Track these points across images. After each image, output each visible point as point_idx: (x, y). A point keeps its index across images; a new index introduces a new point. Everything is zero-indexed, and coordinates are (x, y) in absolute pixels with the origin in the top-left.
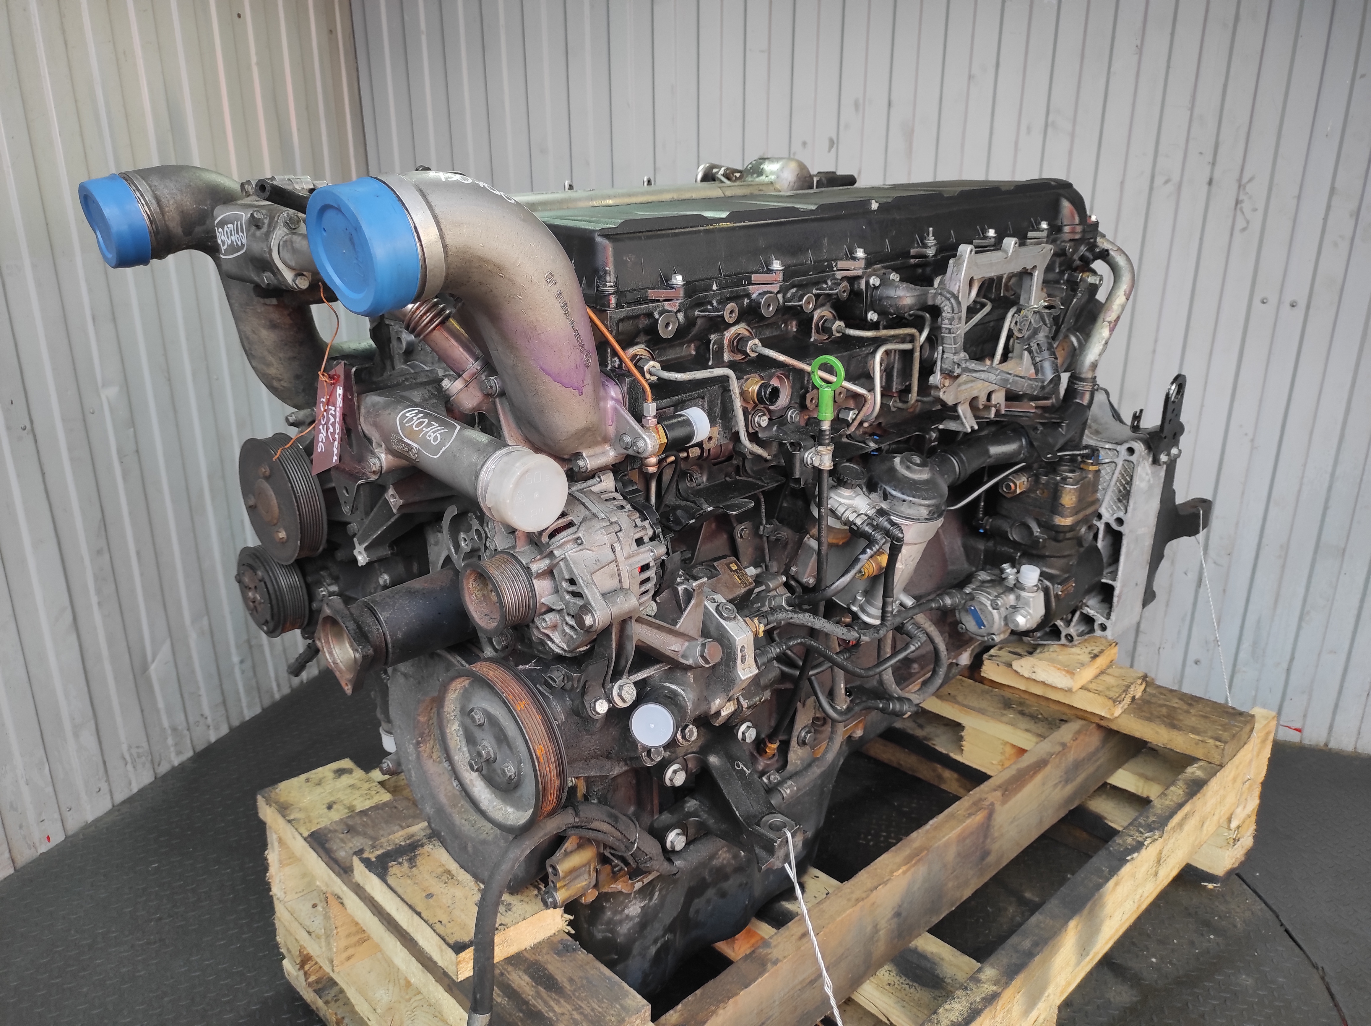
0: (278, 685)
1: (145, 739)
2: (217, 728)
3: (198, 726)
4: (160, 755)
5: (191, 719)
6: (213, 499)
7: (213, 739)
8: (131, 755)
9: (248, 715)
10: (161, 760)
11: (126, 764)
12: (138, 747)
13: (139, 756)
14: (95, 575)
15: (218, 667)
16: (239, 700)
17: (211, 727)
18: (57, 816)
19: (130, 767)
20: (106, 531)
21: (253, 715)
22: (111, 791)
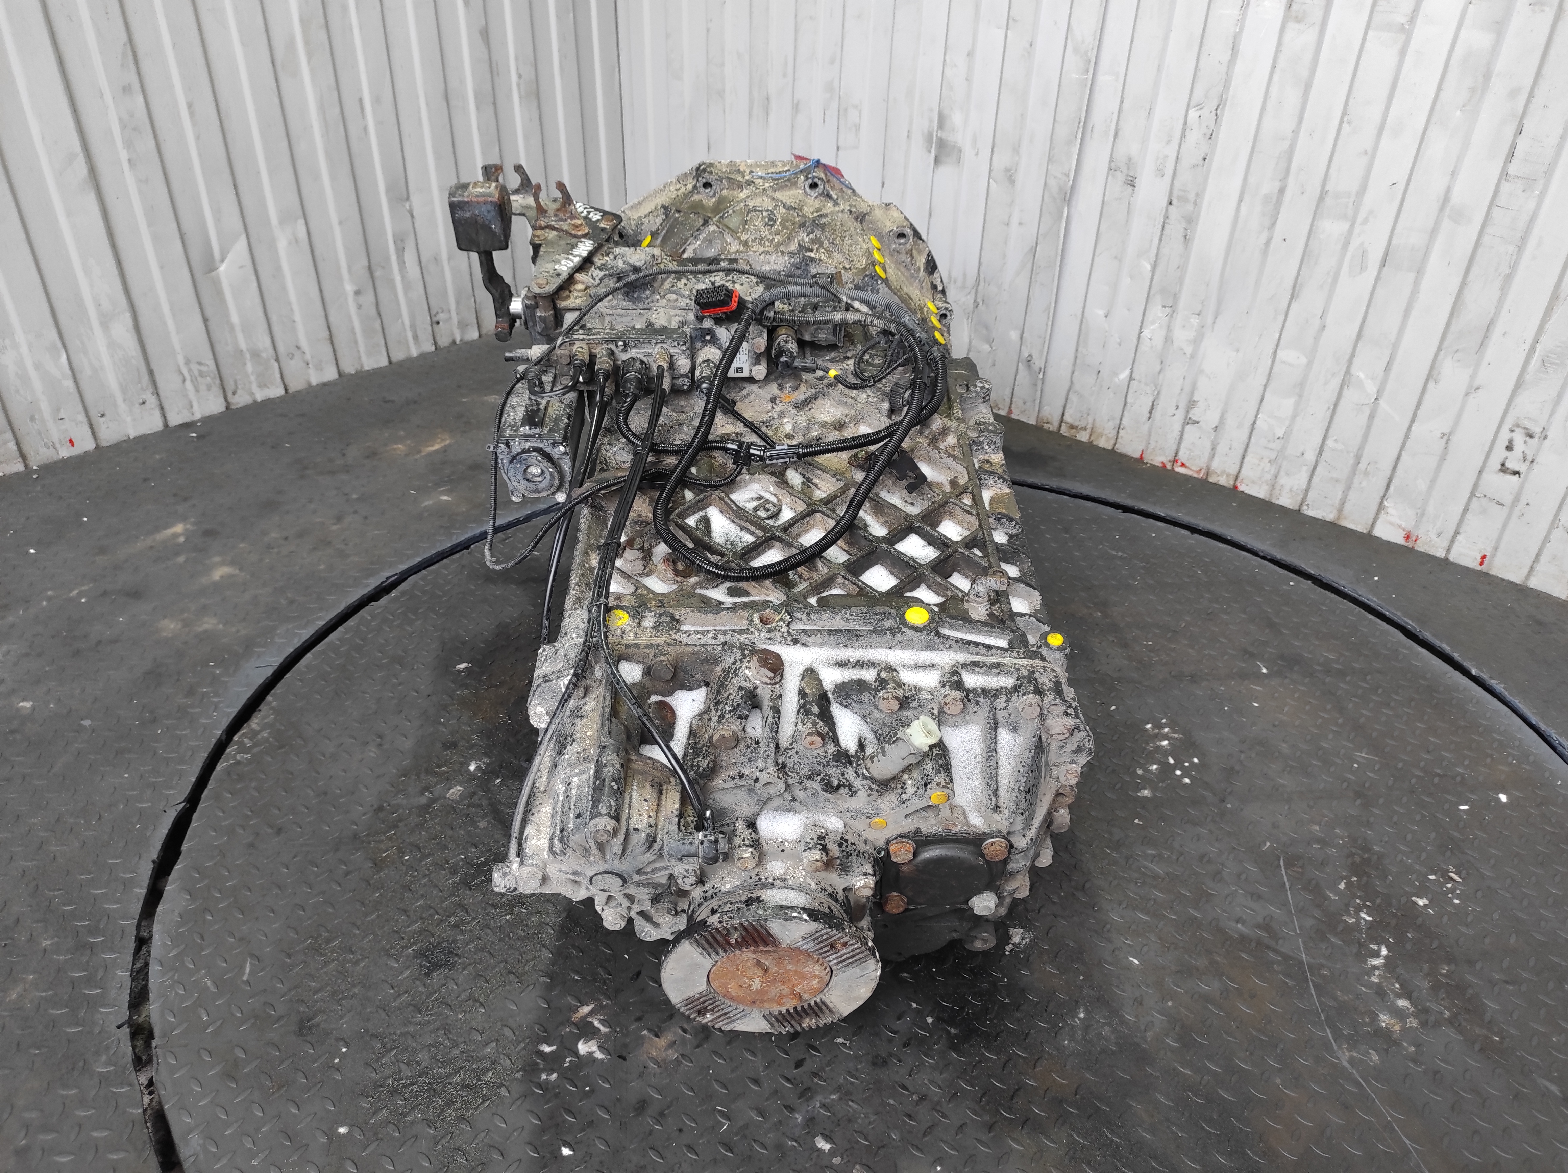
0: (416, 337)
1: (211, 356)
2: (319, 368)
3: (291, 359)
4: (235, 382)
5: (281, 349)
6: (310, 56)
7: (315, 380)
8: (190, 370)
9: (369, 364)
10: (237, 388)
11: (184, 381)
12: (200, 363)
13: (201, 374)
14: (121, 120)
15: (321, 291)
16: (356, 342)
17: (310, 366)
18: (82, 417)
19: (188, 384)
20: (137, 63)
21: (376, 366)
22: (162, 408)
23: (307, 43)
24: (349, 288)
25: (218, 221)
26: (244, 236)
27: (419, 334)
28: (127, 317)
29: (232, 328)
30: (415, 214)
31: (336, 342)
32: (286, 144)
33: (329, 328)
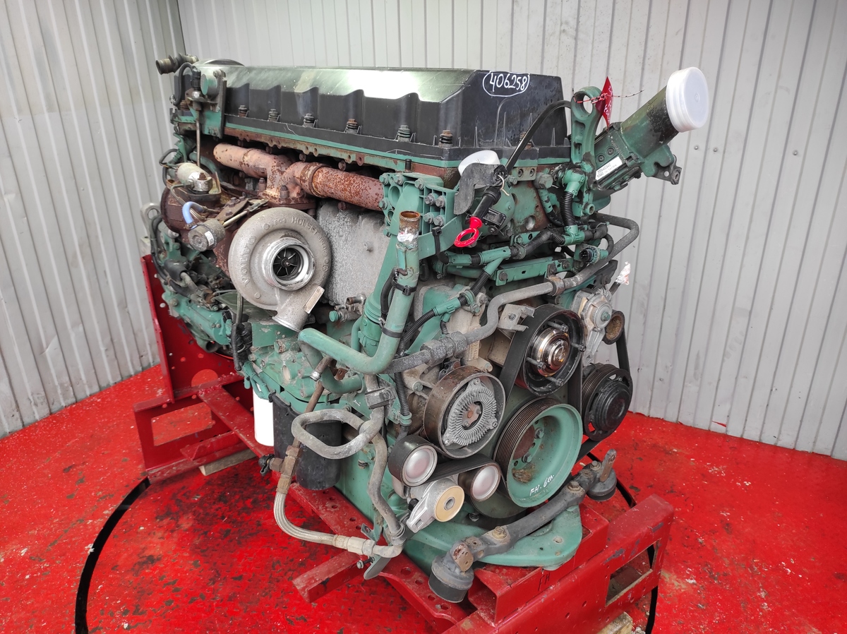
23: (82, 253)
24: (102, 349)
25: (45, 332)
26: (56, 337)
27: (134, 362)
28: (6, 379)
29: (51, 375)
30: (130, 312)
31: (98, 373)
32: (73, 295)
33: (94, 368)
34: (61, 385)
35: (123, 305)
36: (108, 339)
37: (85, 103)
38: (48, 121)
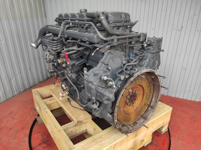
34: (16, 89)
35: (30, 69)
36: (27, 78)
37: (21, 18)
38: (12, 22)
